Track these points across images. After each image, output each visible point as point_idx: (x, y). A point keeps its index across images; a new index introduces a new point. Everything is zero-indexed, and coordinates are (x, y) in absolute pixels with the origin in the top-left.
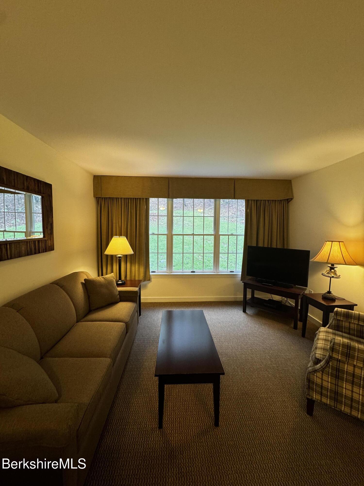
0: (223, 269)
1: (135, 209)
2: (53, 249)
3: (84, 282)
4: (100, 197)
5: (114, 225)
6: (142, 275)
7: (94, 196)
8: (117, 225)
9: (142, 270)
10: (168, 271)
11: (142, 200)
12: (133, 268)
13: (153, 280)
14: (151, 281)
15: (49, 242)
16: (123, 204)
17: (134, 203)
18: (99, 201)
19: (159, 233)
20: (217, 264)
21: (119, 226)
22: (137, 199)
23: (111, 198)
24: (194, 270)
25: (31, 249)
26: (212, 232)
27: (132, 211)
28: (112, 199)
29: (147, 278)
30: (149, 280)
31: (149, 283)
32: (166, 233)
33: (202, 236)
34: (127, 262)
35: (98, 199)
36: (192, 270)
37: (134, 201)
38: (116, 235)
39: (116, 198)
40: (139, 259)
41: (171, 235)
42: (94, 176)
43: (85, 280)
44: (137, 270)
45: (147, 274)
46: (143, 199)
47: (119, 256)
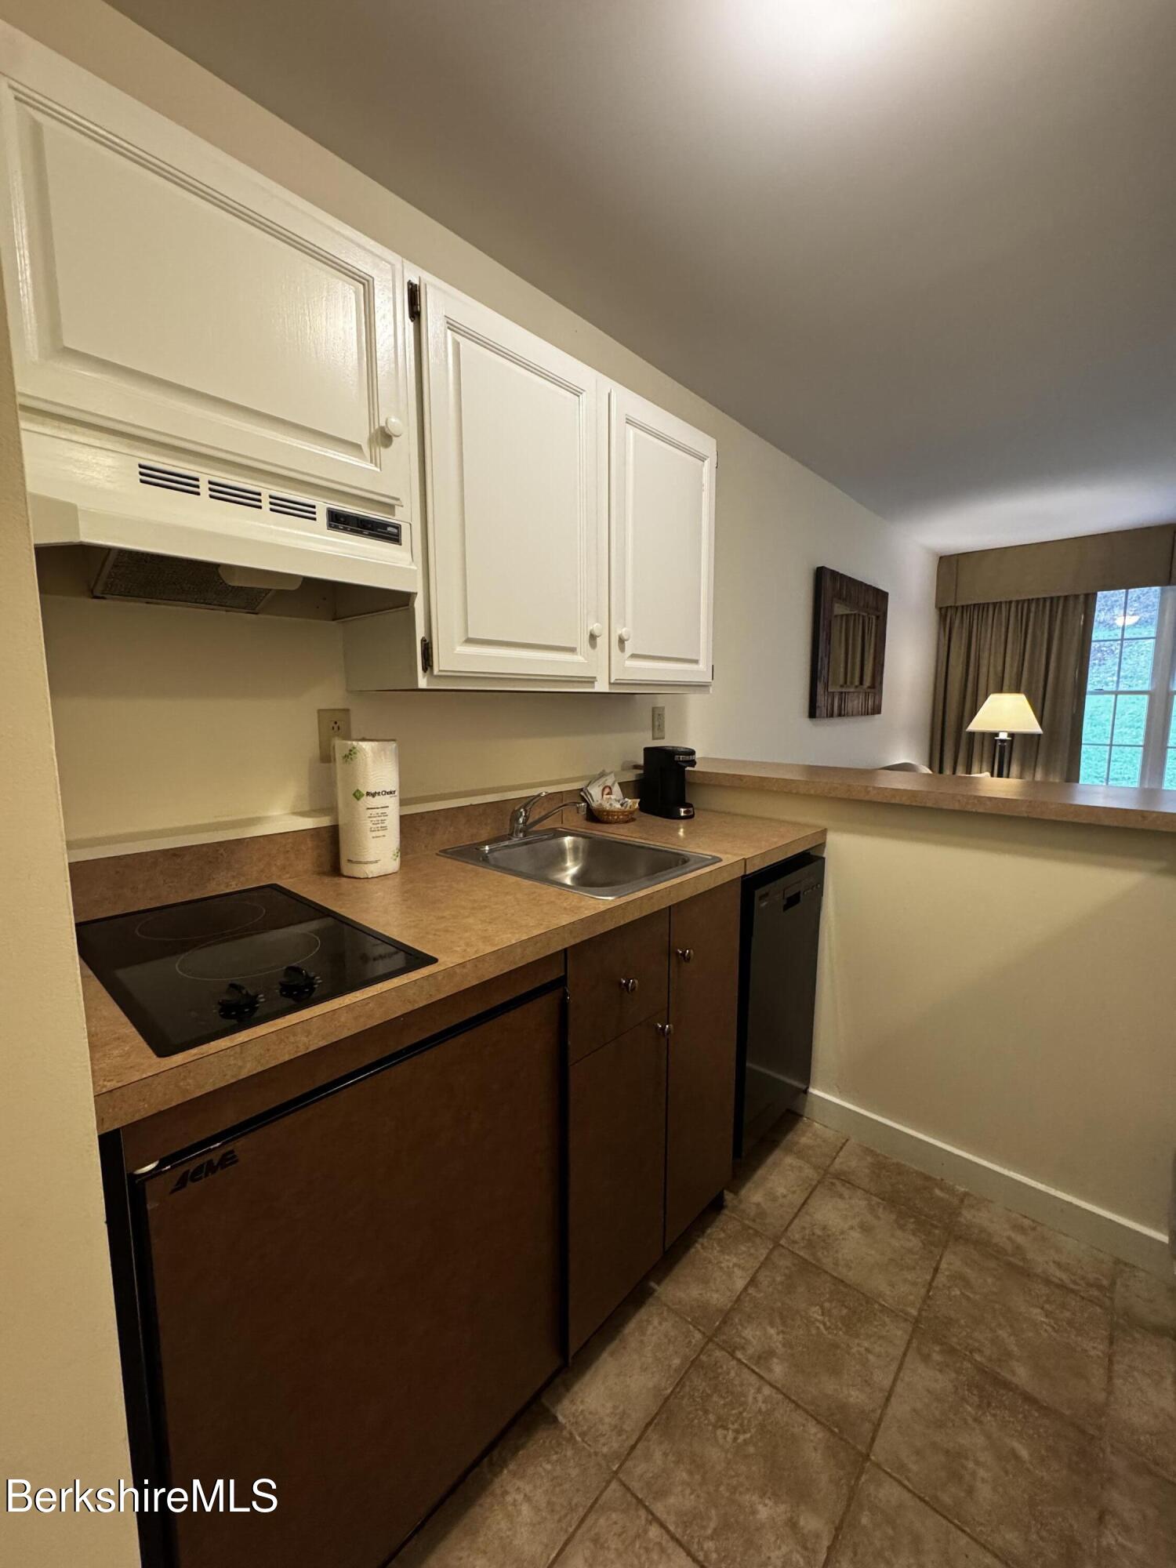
1: (1046, 626)
4: (951, 607)
5: (983, 670)
7: (936, 606)
8: (991, 669)
11: (1071, 603)
16: (1013, 612)
17: (1047, 612)
18: (946, 616)
21: (996, 673)
22: (1055, 601)
23: (979, 605)
27: (1039, 633)
28: (982, 607)
34: (1013, 761)
35: (943, 611)
37: (1048, 608)
38: (1000, 690)
39: (995, 604)
42: (941, 558)
46: (1077, 597)
47: (1003, 736)
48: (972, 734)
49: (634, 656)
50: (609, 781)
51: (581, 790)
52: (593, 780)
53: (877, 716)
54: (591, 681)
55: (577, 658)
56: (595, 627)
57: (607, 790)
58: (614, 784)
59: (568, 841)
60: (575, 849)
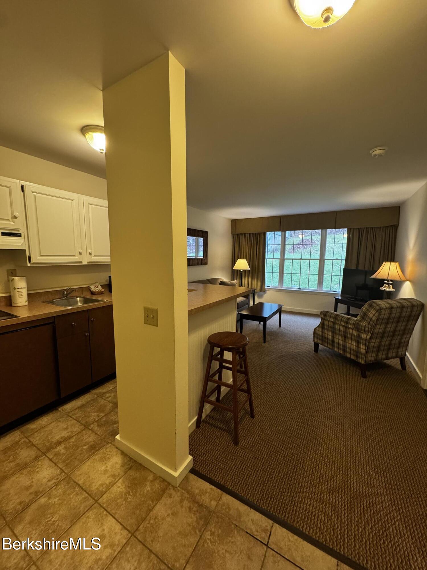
0: (326, 288)
1: (256, 240)
2: (207, 264)
3: (220, 282)
4: (235, 234)
5: (242, 252)
6: (259, 288)
7: (231, 233)
9: (259, 284)
10: (279, 287)
11: (261, 234)
12: (253, 282)
13: (267, 292)
14: (266, 293)
15: (206, 261)
16: (249, 237)
18: (234, 236)
19: (274, 258)
20: (320, 283)
22: (258, 234)
24: (300, 288)
25: (199, 263)
26: (318, 256)
27: (254, 242)
28: (241, 234)
29: (263, 290)
30: (265, 292)
31: (264, 294)
32: (279, 257)
33: (309, 260)
34: (246, 275)
36: (299, 288)
37: (256, 235)
38: (241, 258)
39: (245, 234)
40: (258, 276)
41: (282, 259)
42: (232, 220)
43: (221, 281)
44: (255, 283)
45: (263, 287)
47: (242, 271)
48: (234, 270)
49: (94, 256)
50: (97, 284)
51: (89, 287)
52: (92, 284)
53: (207, 265)
54: (81, 262)
55: (77, 257)
56: (80, 250)
57: (96, 287)
58: (98, 285)
59: (78, 299)
60: (80, 301)
